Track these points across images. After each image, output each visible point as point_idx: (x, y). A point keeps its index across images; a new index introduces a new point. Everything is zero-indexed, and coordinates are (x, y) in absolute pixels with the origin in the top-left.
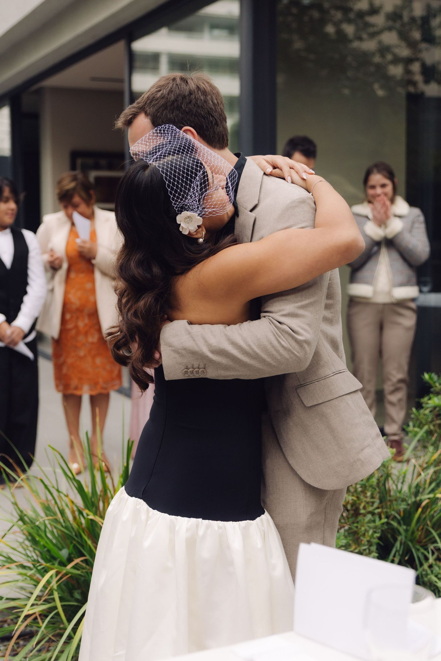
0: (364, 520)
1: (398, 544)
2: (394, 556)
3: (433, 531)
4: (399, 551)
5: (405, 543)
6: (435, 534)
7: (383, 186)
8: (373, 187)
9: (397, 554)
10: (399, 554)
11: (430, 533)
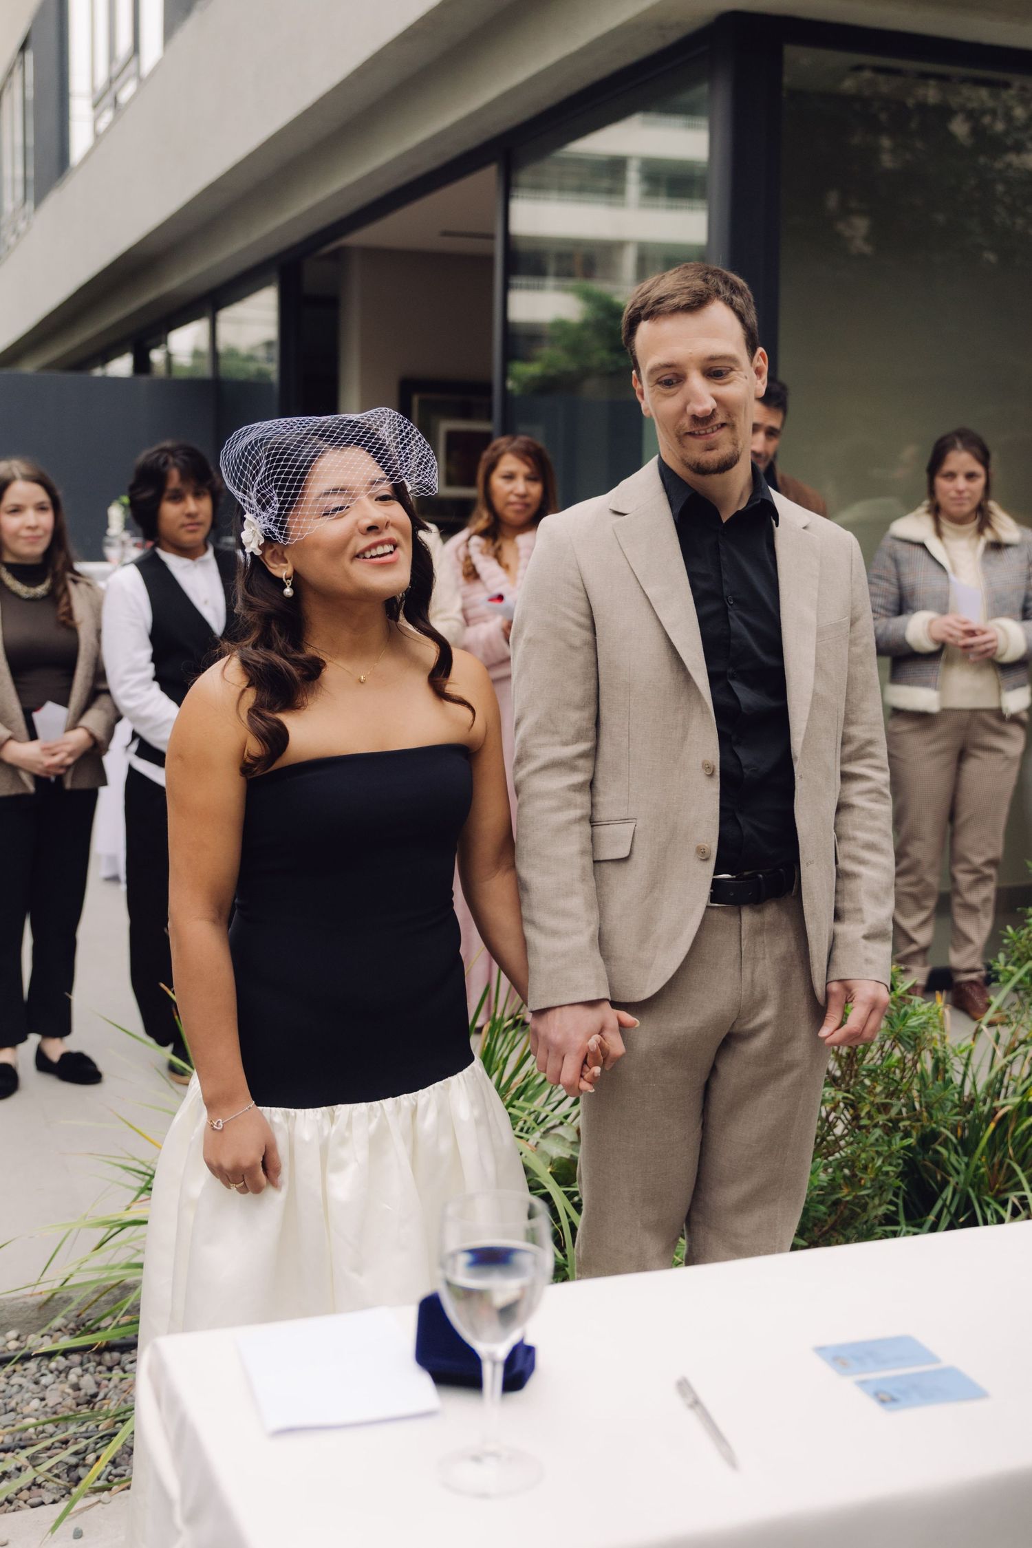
0: (867, 1138)
1: (948, 1193)
2: (939, 1217)
3: (1018, 1169)
4: (949, 1208)
5: (962, 1190)
6: (1022, 1177)
7: (970, 476)
8: (952, 476)
9: (945, 1211)
10: (949, 1212)
11: (1014, 1172)
